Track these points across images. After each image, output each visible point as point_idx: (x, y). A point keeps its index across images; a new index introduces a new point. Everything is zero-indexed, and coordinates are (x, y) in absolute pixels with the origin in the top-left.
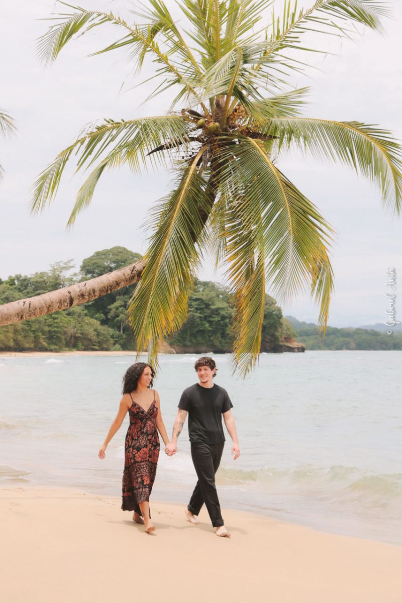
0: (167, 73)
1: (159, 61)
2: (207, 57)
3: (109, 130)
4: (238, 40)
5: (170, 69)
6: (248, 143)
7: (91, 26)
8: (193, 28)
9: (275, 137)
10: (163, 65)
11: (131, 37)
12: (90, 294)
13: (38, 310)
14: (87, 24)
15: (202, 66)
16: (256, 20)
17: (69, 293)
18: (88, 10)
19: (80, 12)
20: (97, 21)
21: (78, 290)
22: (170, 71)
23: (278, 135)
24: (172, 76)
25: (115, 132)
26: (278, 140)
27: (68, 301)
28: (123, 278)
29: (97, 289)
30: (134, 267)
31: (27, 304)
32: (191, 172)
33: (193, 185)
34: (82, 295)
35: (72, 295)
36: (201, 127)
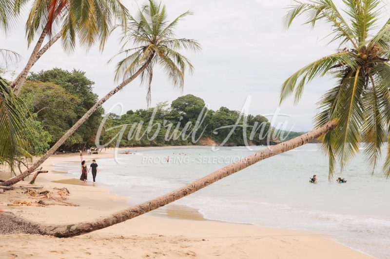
0: (339, 31)
1: (335, 26)
2: (356, 22)
4: (369, 12)
5: (340, 29)
6: (385, 65)
7: (304, 11)
8: (348, 9)
10: (336, 28)
11: (322, 15)
13: (289, 148)
14: (303, 10)
15: (352, 26)
16: (378, 3)
18: (303, 3)
19: (299, 4)
20: (307, 8)
21: (305, 137)
22: (340, 30)
24: (341, 33)
27: (302, 143)
28: (323, 131)
29: (313, 137)
30: (328, 125)
31: (285, 145)
32: (356, 79)
33: (358, 85)
34: (307, 140)
35: (303, 140)
36: (359, 57)
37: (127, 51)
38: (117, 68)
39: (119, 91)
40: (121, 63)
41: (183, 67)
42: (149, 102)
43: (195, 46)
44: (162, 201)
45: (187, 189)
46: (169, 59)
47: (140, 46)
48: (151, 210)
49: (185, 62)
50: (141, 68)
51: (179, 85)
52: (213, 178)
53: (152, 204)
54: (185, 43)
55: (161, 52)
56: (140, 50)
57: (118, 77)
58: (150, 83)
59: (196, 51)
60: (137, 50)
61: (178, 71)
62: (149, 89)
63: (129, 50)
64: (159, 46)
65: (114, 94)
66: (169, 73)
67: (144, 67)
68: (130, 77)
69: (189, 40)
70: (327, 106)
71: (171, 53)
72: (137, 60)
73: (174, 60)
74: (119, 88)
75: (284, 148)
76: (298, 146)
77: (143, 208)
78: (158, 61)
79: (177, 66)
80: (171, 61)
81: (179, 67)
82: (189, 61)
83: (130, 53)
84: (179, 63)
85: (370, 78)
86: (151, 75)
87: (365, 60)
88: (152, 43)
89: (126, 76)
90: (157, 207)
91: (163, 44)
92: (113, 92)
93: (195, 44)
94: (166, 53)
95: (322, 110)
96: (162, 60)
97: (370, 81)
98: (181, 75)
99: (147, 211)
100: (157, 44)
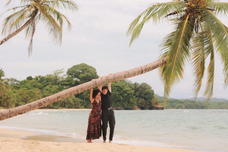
3: (156, 6)
6: (208, 12)
9: (214, 10)
12: (148, 69)
13: (131, 75)
17: (141, 68)
21: (144, 67)
23: (215, 9)
25: (158, 7)
26: (215, 11)
27: (141, 72)
28: (160, 63)
29: (151, 68)
30: (163, 60)
31: (127, 72)
32: (185, 23)
33: (187, 28)
34: (146, 70)
35: (143, 69)
36: (188, 6)
37: (14, 9)
38: (4, 23)
39: (6, 42)
40: (8, 19)
41: (61, 23)
42: (30, 52)
43: (73, 7)
44: (20, 110)
45: (42, 102)
46: (51, 16)
47: (26, 5)
48: (10, 117)
49: (64, 19)
50: (26, 24)
51: (58, 39)
52: (65, 94)
53: (11, 112)
54: (65, 3)
55: (43, 10)
56: (25, 8)
57: (6, 30)
58: (32, 36)
59: (74, 10)
60: (23, 8)
61: (58, 26)
62: (32, 41)
63: (16, 8)
64: (42, 5)
65: (1, 44)
66: (50, 29)
67: (28, 22)
68: (16, 30)
69: (68, 1)
70: (168, 48)
71: (52, 10)
72: (22, 16)
73: (55, 17)
74: (6, 40)
75: (126, 75)
76: (138, 74)
77: (4, 114)
78: (41, 17)
79: (57, 22)
80: (52, 18)
81: (58, 22)
82: (67, 19)
83: (17, 10)
84: (59, 20)
85: (199, 25)
86: (34, 29)
87: (194, 8)
88: (36, 2)
89: (12, 29)
90: (16, 115)
91: (45, 3)
92: (1, 43)
93: (73, 5)
94: (48, 11)
95: (164, 52)
96: (44, 17)
97: (199, 26)
98: (60, 29)
99: (7, 117)
100: (40, 3)
